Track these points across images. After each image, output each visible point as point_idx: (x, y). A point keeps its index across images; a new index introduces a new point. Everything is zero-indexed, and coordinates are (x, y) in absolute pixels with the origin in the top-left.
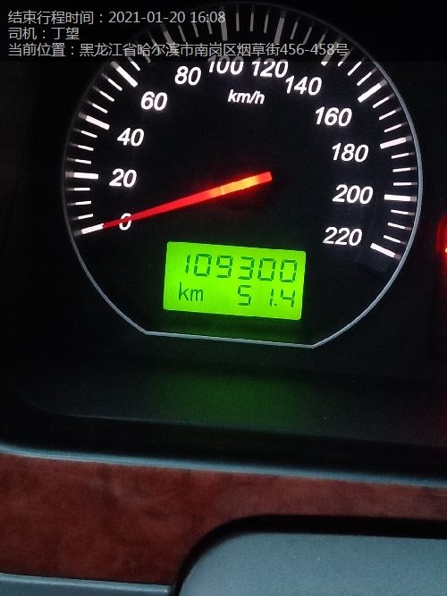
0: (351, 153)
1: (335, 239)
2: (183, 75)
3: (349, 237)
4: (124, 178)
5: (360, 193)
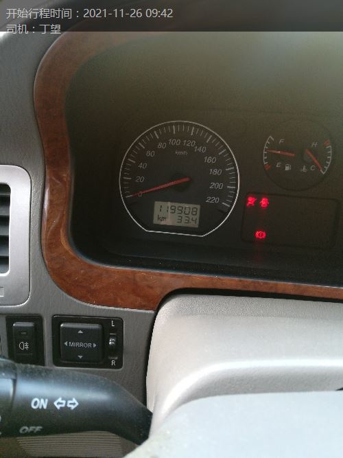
0: (216, 172)
1: (210, 200)
2: (160, 145)
3: (216, 200)
4: (141, 179)
5: (219, 185)
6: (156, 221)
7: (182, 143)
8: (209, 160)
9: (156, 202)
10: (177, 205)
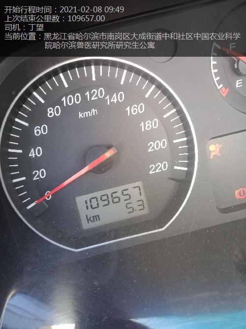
0: (150, 125)
2: (51, 112)
4: (40, 174)
5: (160, 144)
6: (86, 225)
7: (84, 97)
8: (133, 110)
9: (77, 198)
10: (109, 192)
